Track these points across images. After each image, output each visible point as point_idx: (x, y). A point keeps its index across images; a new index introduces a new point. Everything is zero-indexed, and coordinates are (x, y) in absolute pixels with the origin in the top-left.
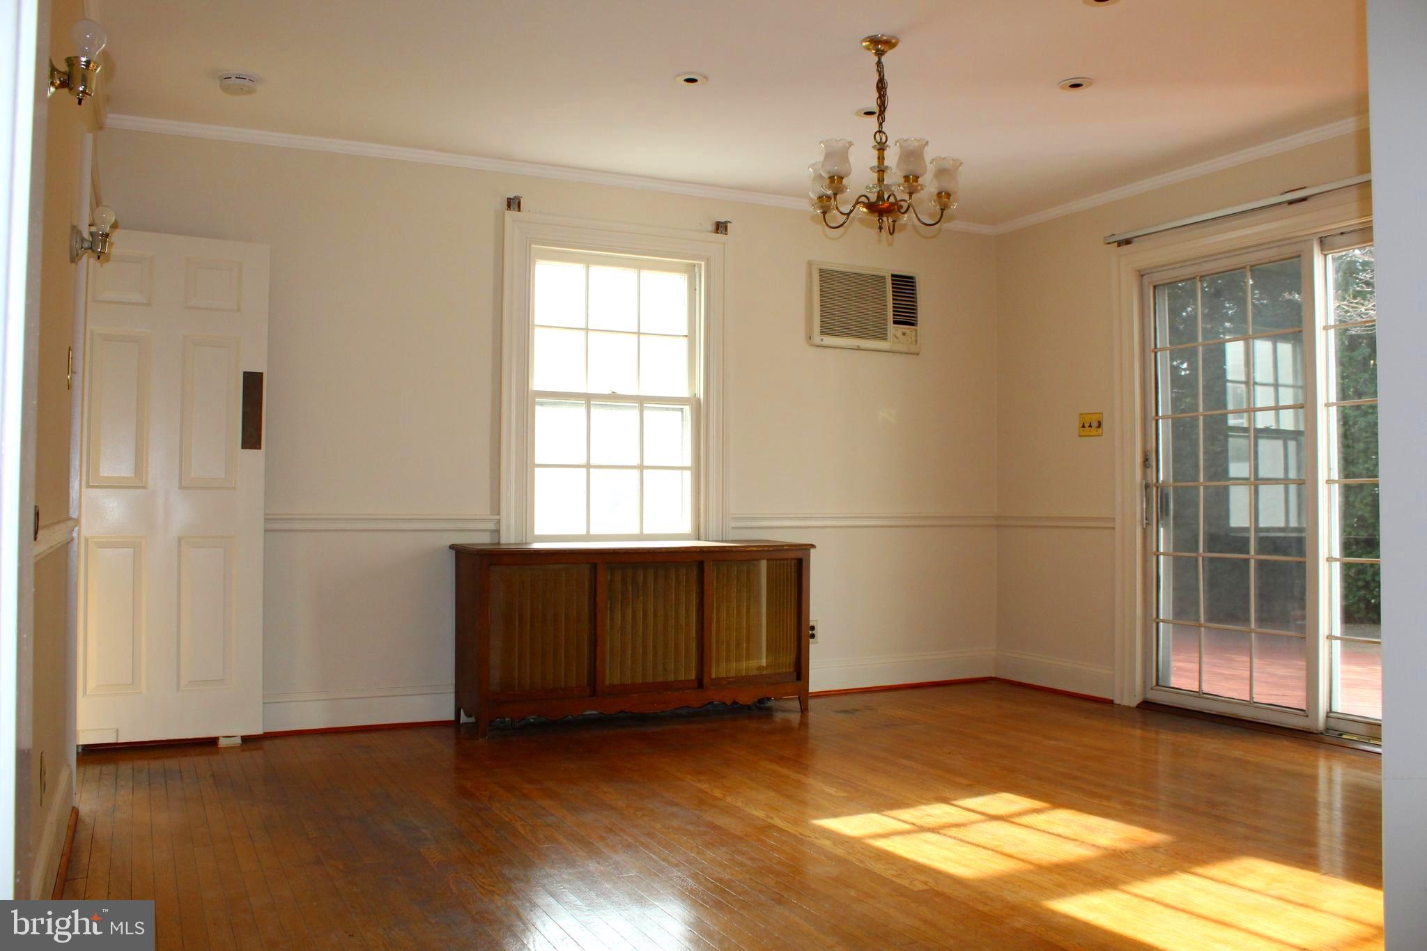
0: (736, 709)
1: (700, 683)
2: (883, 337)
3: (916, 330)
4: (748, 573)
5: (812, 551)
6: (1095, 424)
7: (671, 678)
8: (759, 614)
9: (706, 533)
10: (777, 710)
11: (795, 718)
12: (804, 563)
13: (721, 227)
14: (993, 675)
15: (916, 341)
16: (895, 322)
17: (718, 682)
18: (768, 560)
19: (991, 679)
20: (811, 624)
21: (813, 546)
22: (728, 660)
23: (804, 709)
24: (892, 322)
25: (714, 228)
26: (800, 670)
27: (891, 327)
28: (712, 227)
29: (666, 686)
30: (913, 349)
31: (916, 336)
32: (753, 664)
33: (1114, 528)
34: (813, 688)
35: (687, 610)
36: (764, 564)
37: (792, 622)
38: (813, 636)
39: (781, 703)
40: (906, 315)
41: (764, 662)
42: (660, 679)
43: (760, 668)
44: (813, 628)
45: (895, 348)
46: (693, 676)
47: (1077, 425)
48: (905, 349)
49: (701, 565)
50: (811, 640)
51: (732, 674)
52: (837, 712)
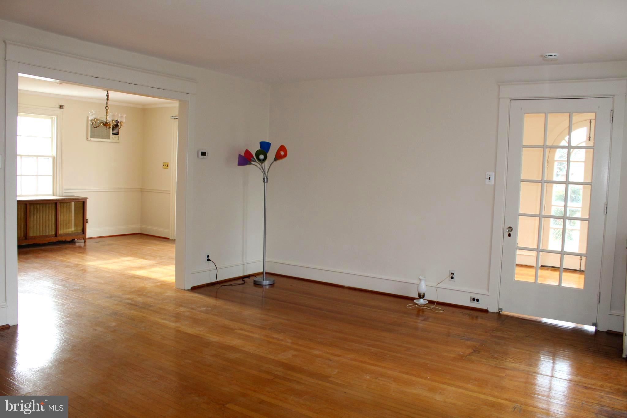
0: (65, 242)
1: (56, 235)
2: (109, 138)
3: (119, 136)
4: (69, 205)
5: (87, 199)
6: (166, 166)
7: (47, 234)
8: (72, 217)
9: (56, 194)
10: (77, 243)
11: (82, 244)
12: (85, 203)
13: (61, 107)
14: (139, 232)
15: (118, 139)
16: (113, 134)
17: (62, 235)
18: (74, 202)
19: (138, 234)
20: (87, 219)
21: (87, 198)
22: (63, 229)
23: (85, 242)
24: (111, 133)
25: (59, 107)
26: (84, 231)
27: (112, 136)
28: (58, 106)
29: (47, 236)
30: (118, 141)
31: (119, 138)
32: (70, 230)
33: (170, 193)
34: (88, 236)
35: (52, 216)
36: (73, 203)
37: (81, 218)
38: (87, 222)
39: (78, 241)
40: (116, 132)
41: (73, 229)
42: (44, 234)
43: (72, 231)
44: (87, 220)
45: (112, 141)
46: (53, 233)
47: (162, 165)
48: (115, 142)
49: (56, 204)
50: (87, 223)
51: (65, 233)
52: (94, 242)
